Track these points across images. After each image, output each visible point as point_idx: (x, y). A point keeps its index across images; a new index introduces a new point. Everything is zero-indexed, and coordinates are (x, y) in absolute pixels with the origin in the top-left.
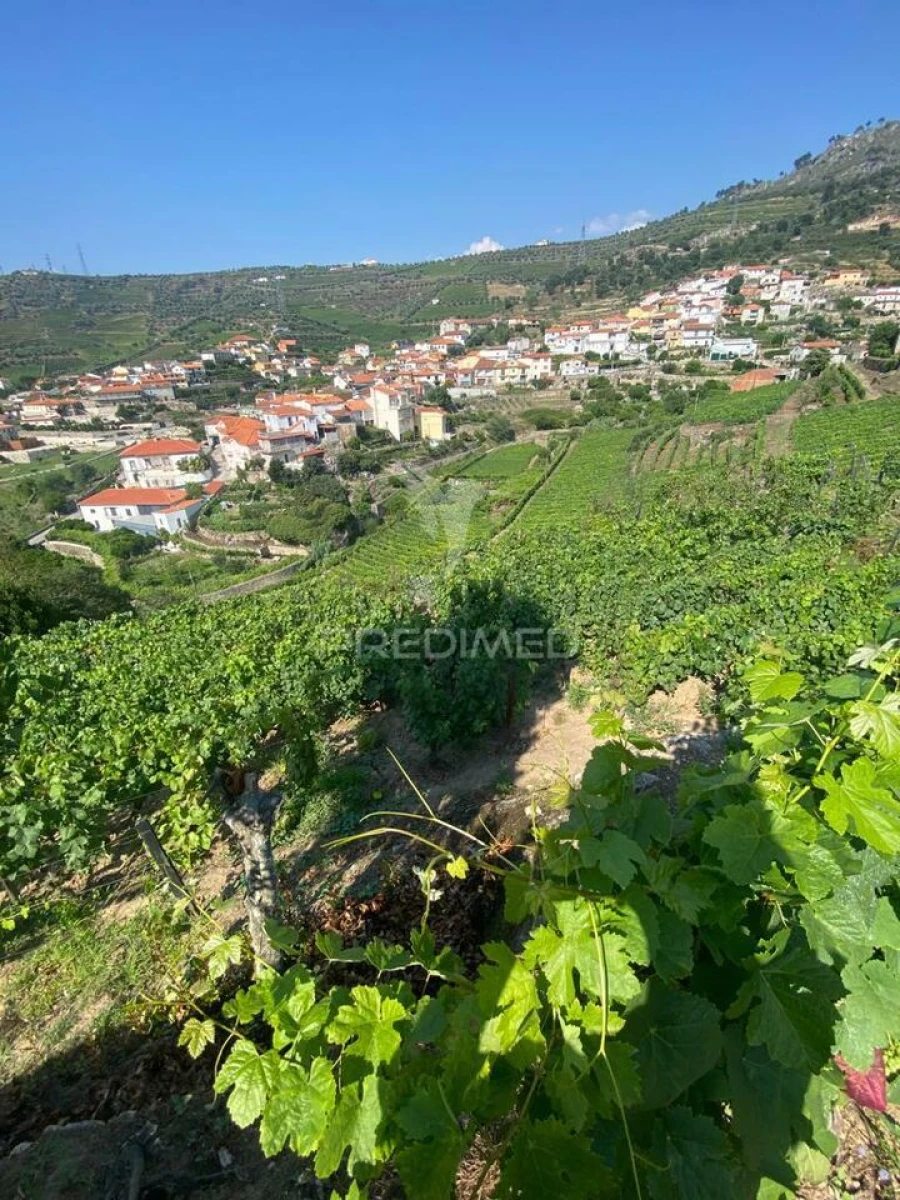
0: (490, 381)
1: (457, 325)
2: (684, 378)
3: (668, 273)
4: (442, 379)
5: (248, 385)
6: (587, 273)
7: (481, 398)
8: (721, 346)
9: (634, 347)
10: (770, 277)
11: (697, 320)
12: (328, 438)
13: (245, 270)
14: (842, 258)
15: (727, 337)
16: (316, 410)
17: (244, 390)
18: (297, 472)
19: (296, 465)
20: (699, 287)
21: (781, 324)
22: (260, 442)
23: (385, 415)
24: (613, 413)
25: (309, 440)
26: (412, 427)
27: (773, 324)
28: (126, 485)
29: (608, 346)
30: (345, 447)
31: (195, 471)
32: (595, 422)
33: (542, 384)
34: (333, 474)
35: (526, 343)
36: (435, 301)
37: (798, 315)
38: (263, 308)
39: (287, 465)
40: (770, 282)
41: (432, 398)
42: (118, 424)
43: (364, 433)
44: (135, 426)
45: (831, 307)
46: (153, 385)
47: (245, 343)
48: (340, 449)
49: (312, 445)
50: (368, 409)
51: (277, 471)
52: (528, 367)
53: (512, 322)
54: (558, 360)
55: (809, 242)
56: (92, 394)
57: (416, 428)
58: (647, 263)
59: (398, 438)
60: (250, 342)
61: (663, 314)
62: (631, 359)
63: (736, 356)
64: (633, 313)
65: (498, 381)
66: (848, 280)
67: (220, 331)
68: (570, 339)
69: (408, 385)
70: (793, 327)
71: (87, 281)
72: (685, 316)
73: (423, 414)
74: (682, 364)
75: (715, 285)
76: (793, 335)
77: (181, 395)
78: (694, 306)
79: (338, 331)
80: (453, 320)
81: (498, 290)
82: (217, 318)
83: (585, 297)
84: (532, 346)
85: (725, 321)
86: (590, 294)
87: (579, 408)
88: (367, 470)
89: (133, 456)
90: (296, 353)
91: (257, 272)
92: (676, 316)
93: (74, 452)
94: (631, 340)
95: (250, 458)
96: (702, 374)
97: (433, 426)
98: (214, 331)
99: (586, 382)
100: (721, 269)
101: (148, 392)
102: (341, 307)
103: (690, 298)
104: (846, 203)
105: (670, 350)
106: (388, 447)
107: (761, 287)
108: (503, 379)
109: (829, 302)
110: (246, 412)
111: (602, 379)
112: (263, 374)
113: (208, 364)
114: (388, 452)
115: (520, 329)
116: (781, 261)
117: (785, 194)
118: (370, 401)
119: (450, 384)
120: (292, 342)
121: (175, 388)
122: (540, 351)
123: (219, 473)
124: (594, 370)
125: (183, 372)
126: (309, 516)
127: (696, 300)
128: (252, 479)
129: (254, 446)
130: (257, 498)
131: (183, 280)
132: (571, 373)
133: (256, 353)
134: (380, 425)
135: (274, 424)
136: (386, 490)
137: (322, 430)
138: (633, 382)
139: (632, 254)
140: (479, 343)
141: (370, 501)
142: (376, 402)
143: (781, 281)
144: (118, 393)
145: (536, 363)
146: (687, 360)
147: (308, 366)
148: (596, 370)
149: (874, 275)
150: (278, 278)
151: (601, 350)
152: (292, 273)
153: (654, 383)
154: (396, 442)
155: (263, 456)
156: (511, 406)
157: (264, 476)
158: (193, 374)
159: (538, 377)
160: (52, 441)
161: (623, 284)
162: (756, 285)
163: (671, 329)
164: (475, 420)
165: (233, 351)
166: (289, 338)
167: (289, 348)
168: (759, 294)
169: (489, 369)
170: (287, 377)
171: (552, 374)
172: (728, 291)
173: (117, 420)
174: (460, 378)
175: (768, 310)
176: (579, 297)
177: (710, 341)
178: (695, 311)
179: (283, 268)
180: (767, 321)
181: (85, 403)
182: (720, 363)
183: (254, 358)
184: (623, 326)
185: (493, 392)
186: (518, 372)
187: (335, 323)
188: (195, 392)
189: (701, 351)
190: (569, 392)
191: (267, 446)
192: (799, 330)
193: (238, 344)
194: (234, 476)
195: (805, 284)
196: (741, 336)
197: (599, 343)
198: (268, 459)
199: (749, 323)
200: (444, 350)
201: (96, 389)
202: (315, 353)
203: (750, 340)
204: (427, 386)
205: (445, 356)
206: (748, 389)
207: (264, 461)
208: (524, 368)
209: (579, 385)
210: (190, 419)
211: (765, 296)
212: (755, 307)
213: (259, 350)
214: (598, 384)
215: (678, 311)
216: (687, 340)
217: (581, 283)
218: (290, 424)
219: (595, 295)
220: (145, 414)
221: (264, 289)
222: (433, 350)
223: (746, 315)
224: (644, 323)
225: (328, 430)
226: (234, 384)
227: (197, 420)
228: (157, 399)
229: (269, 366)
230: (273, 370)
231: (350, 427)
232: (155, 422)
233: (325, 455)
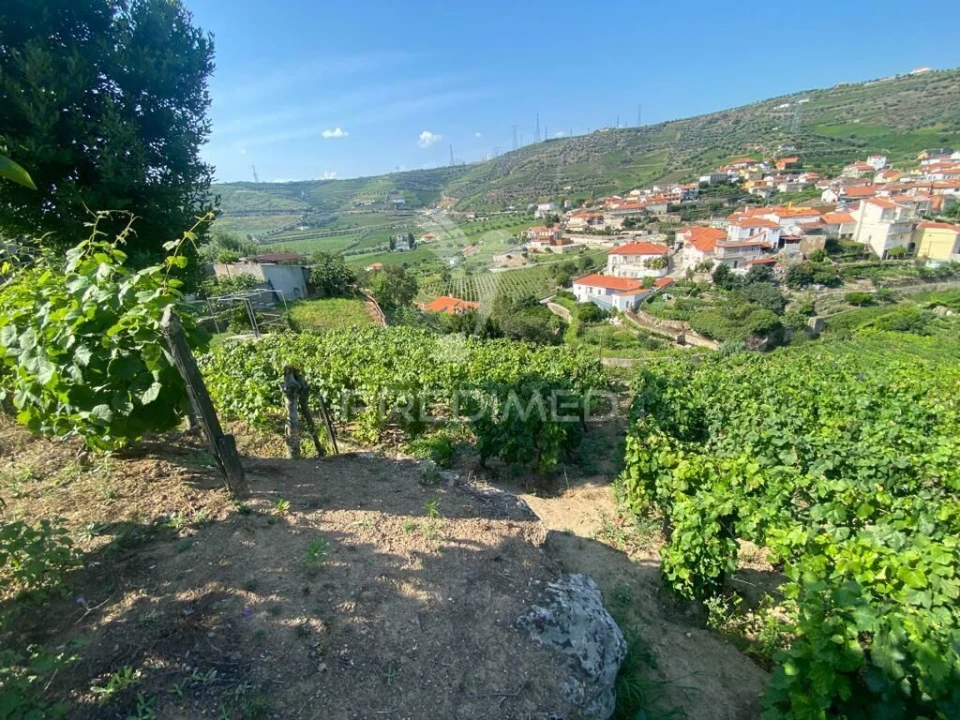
5: (733, 200)
12: (788, 248)
17: (726, 205)
42: (620, 231)
44: (631, 232)
46: (654, 203)
47: (745, 165)
50: (850, 221)
56: (612, 210)
60: (748, 163)
77: (672, 210)
79: (853, 145)
90: (794, 169)
91: (780, 100)
93: (587, 249)
101: (648, 208)
112: (751, 191)
113: (704, 185)
114: (860, 268)
121: (669, 205)
125: (680, 192)
133: (751, 172)
137: (784, 241)
142: (863, 215)
144: (628, 209)
150: (801, 101)
152: (817, 95)
158: (687, 194)
165: (729, 172)
166: (792, 156)
167: (788, 166)
170: (774, 193)
173: (620, 228)
181: (605, 216)
183: (747, 177)
188: (685, 207)
193: (737, 166)
201: (615, 206)
202: (816, 168)
210: (670, 229)
213: (756, 170)
220: (640, 224)
225: (790, 242)
226: (718, 200)
228: (652, 213)
229: (760, 184)
230: (762, 187)
231: (818, 240)
232: (645, 230)
233: (777, 264)
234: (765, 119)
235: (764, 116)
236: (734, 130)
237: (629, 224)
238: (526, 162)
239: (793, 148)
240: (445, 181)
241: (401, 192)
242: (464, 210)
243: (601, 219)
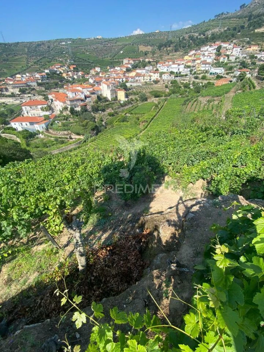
0: (140, 81)
1: (129, 61)
2: (201, 81)
3: (198, 43)
4: (124, 80)
5: (61, 81)
6: (172, 43)
7: (137, 86)
8: (213, 70)
9: (186, 70)
10: (230, 46)
11: (206, 61)
12: (88, 100)
13: (57, 40)
14: (252, 41)
15: (215, 67)
16: (84, 90)
17: (60, 83)
18: (79, 111)
19: (78, 109)
20: (207, 49)
21: (232, 63)
22: (66, 101)
23: (106, 92)
24: (178, 92)
25: (82, 100)
26: (115, 96)
27: (229, 63)
28: (25, 115)
29: (177, 69)
30: (94, 103)
31: (46, 111)
32: (172, 95)
33: (156, 82)
34: (90, 112)
35: (151, 67)
36: (122, 52)
37: (238, 60)
38: (64, 54)
39: (75, 109)
40: (230, 48)
41: (121, 86)
42: (20, 95)
43: (100, 98)
44: (25, 95)
45: (248, 58)
46: (30, 81)
47: (59, 66)
48: (92, 104)
49: (83, 102)
50: (100, 90)
51: (72, 111)
52: (152, 76)
53: (147, 60)
54: (162, 74)
55: (243, 35)
56: (10, 84)
57: (116, 97)
58: (191, 40)
59: (110, 100)
61: (196, 58)
62: (185, 74)
63: (217, 73)
64: (186, 57)
65: (142, 81)
66: (254, 48)
67: (50, 62)
68: (166, 66)
69: (113, 82)
70: (236, 64)
71: (5, 44)
72: (203, 59)
73: (118, 92)
74: (200, 76)
75: (213, 48)
76: (235, 67)
77: (39, 85)
78: (205, 56)
79: (90, 62)
80: (127, 59)
81: (143, 48)
82: (49, 57)
83: (171, 51)
84: (153, 69)
85: (215, 61)
86: (172, 50)
87: (168, 90)
88: (101, 110)
89: (26, 106)
90: (76, 70)
91: (61, 41)
92: (199, 59)
93: (6, 104)
94: (185, 67)
95: (63, 106)
96: (206, 80)
97: (121, 96)
98: (48, 62)
99: (170, 81)
100: (215, 43)
101: (28, 84)
102: (90, 54)
103: (205, 53)
104: (255, 22)
105: (197, 71)
106: (107, 103)
107: (227, 50)
108: (144, 80)
109: (247, 56)
110: (61, 91)
111: (175, 81)
112: (66, 77)
113: (47, 74)
114: (107, 104)
115: (149, 62)
116: (234, 41)
117: (236, 18)
118: (101, 87)
119: (127, 82)
120: (75, 66)
121: (37, 82)
122: (156, 70)
123: (54, 111)
124: (173, 77)
125: (39, 77)
126: (83, 126)
127: (206, 53)
128: (64, 114)
129: (64, 103)
130: (66, 120)
131: (37, 43)
132: (165, 78)
133: (63, 70)
134: (105, 95)
135: (71, 95)
136: (107, 117)
137: (86, 97)
138: (185, 82)
139: (187, 36)
140: (136, 68)
141: (102, 121)
142: (103, 88)
143: (233, 48)
144: (19, 84)
145: (154, 75)
146: (202, 75)
147: (80, 75)
148: (174, 77)
149: (262, 48)
150: (69, 42)
151: (175, 71)
152: (73, 41)
153: (191, 82)
154: (110, 101)
155: (68, 106)
156: (147, 90)
157: (68, 113)
158: (43, 77)
159: (155, 80)
161: (183, 47)
162: (225, 49)
163: (198, 64)
164: (135, 94)
165: (55, 69)
166: (74, 65)
168: (226, 52)
169: (139, 77)
170: (74, 79)
171: (159, 79)
172: (217, 51)
173: (19, 93)
174: (130, 79)
175: (228, 58)
176: (169, 51)
177: (210, 68)
178: (206, 57)
179: (70, 39)
180: (228, 62)
181: (8, 88)
182: (212, 76)
183: (62, 72)
184: (183, 62)
185: (141, 85)
186: (149, 78)
187: (89, 59)
188: (44, 84)
189: (207, 72)
190: (164, 85)
191: (68, 102)
192: (237, 65)
193: (57, 67)
194: (59, 112)
195: (241, 50)
196: (220, 67)
197: (175, 68)
198: (69, 107)
199: (223, 62)
200: (125, 70)
201: (11, 83)
202: (82, 70)
203: (222, 68)
204: (119, 82)
205: (125, 72)
206: (220, 85)
207: (68, 107)
208: (150, 76)
209: (168, 83)
210: (43, 93)
211: (228, 53)
212: (225, 57)
213: (64, 69)
214: (174, 82)
215: (200, 57)
216: (203, 68)
217: (169, 46)
218: (76, 95)
219: (174, 51)
220: (28, 91)
221: (64, 47)
222: (121, 70)
223: (221, 60)
224: (189, 61)
225: (88, 97)
226: (56, 81)
227: (45, 93)
228: (32, 86)
229: (68, 75)
231: (95, 96)
232: (32, 94)
233: (87, 105)
237: (23, 91)
243: (6, 89)
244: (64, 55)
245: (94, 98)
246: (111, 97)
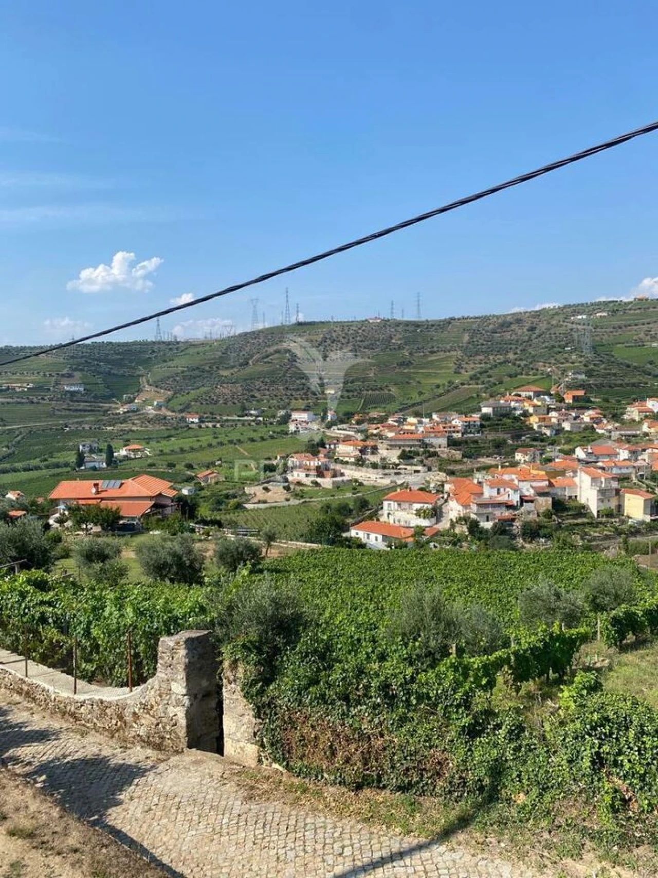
5: (517, 437)
12: (527, 507)
16: (522, 485)
17: (510, 442)
18: (487, 531)
19: (488, 525)
22: (471, 504)
23: (587, 493)
25: (510, 507)
26: (614, 505)
28: (382, 519)
30: (538, 515)
31: (424, 518)
34: (515, 536)
38: (567, 352)
39: (482, 524)
42: (398, 465)
43: (561, 506)
44: (408, 467)
46: (433, 435)
47: (532, 394)
48: (533, 517)
49: (511, 511)
50: (573, 486)
51: (474, 527)
56: (386, 438)
57: (619, 507)
59: (595, 514)
60: (535, 392)
67: (516, 376)
71: (417, 325)
73: (629, 496)
77: (453, 443)
82: (518, 362)
89: (391, 500)
90: (582, 404)
91: (577, 309)
93: (361, 484)
95: (461, 514)
97: (635, 506)
98: (510, 376)
101: (427, 441)
106: (579, 521)
112: (535, 427)
113: (485, 417)
114: (577, 525)
118: (577, 480)
120: (581, 393)
121: (449, 438)
123: (441, 521)
125: (460, 425)
128: (458, 530)
129: (466, 506)
130: (455, 544)
131: (500, 321)
133: (534, 406)
134: (582, 500)
135: (488, 493)
137: (523, 500)
142: (581, 481)
144: (405, 440)
147: (587, 419)
150: (599, 314)
152: (615, 308)
154: (592, 517)
155: (470, 515)
157: (466, 529)
158: (469, 426)
160: (351, 473)
165: (513, 403)
166: (577, 388)
167: (575, 399)
170: (559, 431)
173: (397, 462)
179: (606, 303)
181: (380, 446)
183: (531, 410)
187: (651, 363)
188: (466, 442)
191: (474, 508)
193: (524, 394)
194: (448, 525)
201: (390, 435)
202: (602, 404)
210: (451, 468)
213: (539, 403)
218: (498, 493)
220: (419, 458)
221: (580, 327)
225: (527, 501)
226: (501, 436)
227: (458, 467)
228: (432, 446)
229: (544, 420)
230: (547, 423)
231: (547, 501)
232: (424, 465)
233: (517, 520)
234: (562, 330)
235: (561, 326)
236: (530, 340)
237: (406, 457)
238: (271, 350)
239: (583, 377)
240: (147, 363)
241: (78, 374)
242: (181, 411)
243: (375, 449)
244: (566, 355)
245: (544, 504)
246: (598, 507)
